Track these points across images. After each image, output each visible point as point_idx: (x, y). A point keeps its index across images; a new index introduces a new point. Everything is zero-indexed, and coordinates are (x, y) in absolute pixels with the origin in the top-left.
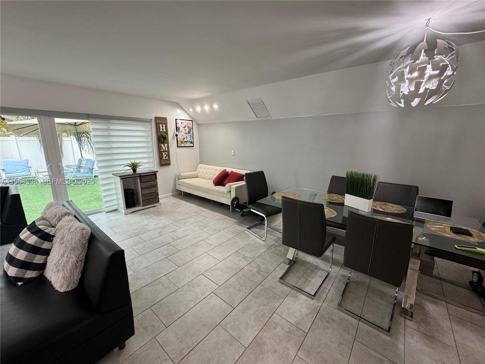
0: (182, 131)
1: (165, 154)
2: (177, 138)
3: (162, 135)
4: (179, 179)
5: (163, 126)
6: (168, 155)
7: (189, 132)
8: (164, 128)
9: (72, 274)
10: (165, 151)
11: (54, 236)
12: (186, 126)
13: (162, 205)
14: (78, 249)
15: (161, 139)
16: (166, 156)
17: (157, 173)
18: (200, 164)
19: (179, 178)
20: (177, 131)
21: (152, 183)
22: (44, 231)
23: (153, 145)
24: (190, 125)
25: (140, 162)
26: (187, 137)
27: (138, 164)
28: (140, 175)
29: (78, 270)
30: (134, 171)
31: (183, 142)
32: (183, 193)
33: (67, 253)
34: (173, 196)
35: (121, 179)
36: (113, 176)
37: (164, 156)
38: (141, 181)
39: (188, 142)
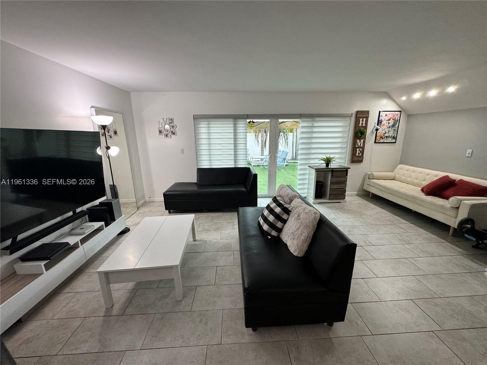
0: (384, 124)
1: (359, 150)
2: (376, 133)
3: (360, 130)
4: (369, 178)
5: (363, 121)
6: (362, 152)
7: (393, 126)
8: (364, 122)
9: (302, 245)
10: (360, 147)
11: (291, 212)
12: (391, 118)
13: (347, 203)
14: (310, 227)
15: (358, 135)
16: (359, 152)
17: (349, 170)
18: (400, 164)
19: (371, 177)
20: (378, 125)
21: (342, 179)
22: (284, 206)
23: (348, 140)
24: (397, 117)
25: (334, 157)
26: (389, 131)
27: (332, 159)
28: (333, 170)
29: (307, 244)
30: (327, 165)
31: (383, 137)
32: (372, 195)
33: (302, 227)
34: (358, 195)
35: (316, 171)
36: (308, 167)
37: (358, 152)
38: (332, 175)
39: (389, 137)
